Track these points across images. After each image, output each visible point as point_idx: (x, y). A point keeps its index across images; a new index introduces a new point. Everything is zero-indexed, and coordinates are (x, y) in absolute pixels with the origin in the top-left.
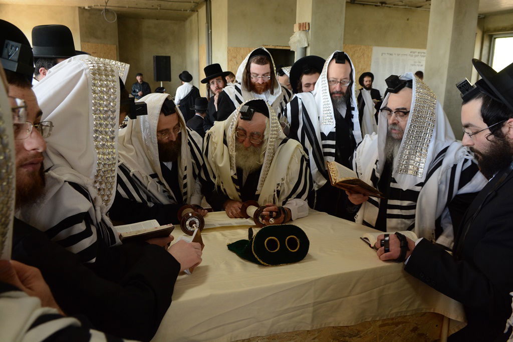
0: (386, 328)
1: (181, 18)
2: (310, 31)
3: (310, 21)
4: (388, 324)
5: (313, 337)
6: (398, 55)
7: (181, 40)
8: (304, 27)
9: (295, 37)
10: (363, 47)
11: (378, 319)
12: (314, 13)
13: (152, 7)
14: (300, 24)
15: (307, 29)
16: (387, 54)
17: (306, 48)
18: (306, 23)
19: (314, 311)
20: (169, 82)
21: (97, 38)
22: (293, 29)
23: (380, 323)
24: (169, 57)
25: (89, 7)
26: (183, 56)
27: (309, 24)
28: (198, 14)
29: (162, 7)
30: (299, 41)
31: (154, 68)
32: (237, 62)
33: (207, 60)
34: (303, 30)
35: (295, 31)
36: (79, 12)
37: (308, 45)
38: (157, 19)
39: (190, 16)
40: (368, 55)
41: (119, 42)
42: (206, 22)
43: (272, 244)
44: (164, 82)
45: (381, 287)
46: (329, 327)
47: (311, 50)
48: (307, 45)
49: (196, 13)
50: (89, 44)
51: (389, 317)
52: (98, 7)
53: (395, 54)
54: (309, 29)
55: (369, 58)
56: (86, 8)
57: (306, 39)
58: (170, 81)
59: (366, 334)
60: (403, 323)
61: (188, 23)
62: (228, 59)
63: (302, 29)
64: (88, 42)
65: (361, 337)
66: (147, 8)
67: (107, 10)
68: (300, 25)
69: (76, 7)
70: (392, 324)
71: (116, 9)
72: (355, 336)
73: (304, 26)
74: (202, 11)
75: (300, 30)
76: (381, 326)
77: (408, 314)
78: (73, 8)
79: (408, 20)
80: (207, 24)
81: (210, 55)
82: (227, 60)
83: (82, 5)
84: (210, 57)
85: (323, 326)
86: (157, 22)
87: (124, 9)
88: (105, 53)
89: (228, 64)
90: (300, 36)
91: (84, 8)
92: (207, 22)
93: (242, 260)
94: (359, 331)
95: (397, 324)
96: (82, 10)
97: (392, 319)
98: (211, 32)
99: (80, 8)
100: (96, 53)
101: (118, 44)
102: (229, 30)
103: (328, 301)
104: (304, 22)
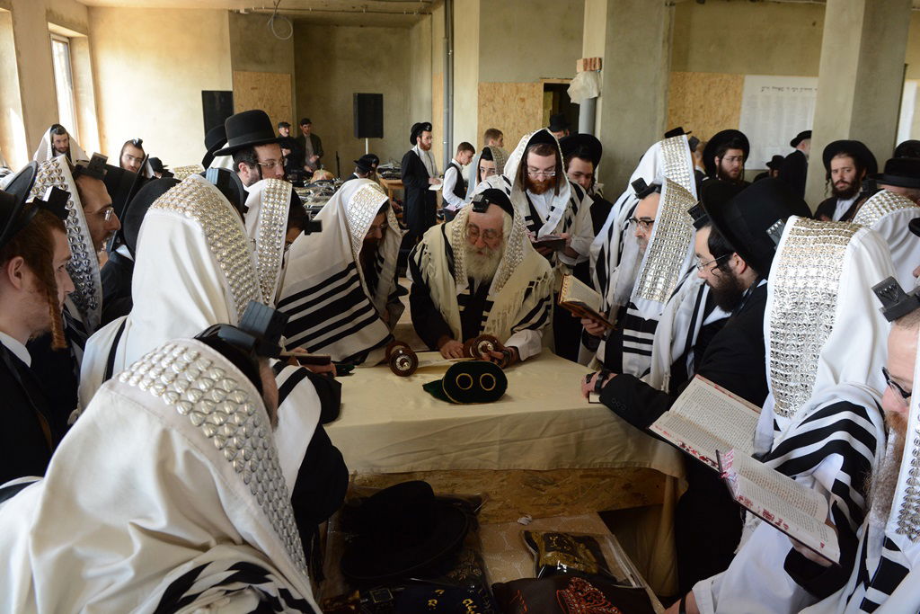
0: (589, 480)
1: (404, 26)
2: (602, 72)
3: (602, 56)
4: (591, 476)
5: (501, 479)
6: (794, 89)
7: (401, 63)
8: (592, 65)
9: (577, 80)
10: (725, 76)
11: (577, 467)
12: (610, 42)
13: (352, 10)
14: (586, 60)
15: (598, 68)
16: (773, 88)
17: (596, 99)
18: (595, 58)
19: (501, 450)
20: (379, 139)
21: (259, 62)
22: (575, 68)
23: (581, 473)
24: (381, 95)
25: (246, 10)
26: (406, 90)
27: (600, 59)
28: (431, 19)
29: (369, 10)
30: (584, 89)
31: (355, 115)
32: (494, 109)
33: (446, 101)
34: (591, 70)
35: (578, 71)
36: (230, 18)
37: (599, 94)
38: (362, 26)
39: (418, 21)
40: (736, 92)
41: (296, 67)
42: (443, 35)
43: (464, 381)
44: (371, 139)
45: (580, 432)
46: (518, 470)
47: (603, 104)
48: (596, 95)
49: (429, 17)
50: (246, 73)
51: (592, 467)
52: (260, 10)
53: (788, 88)
54: (601, 69)
55: (738, 96)
56: (242, 11)
57: (595, 85)
58: (382, 137)
59: (565, 483)
60: (610, 476)
61: (414, 34)
62: (479, 103)
63: (588, 69)
64: (245, 70)
65: (558, 486)
66: (343, 11)
67: (277, 16)
68: (586, 62)
69: (224, 10)
70: (597, 476)
71: (292, 12)
72: (551, 484)
73: (593, 63)
74: (439, 14)
75: (585, 70)
76: (582, 477)
77: (616, 467)
78: (220, 12)
79: (814, 24)
80: (446, 40)
81: (451, 93)
82: (477, 105)
83: (235, 8)
84: (450, 98)
85: (512, 468)
86: (360, 30)
87: (306, 13)
88: (271, 89)
89: (479, 112)
90: (585, 79)
91: (238, 12)
92: (447, 37)
93: (433, 399)
94: (555, 480)
95: (604, 477)
96: (234, 15)
97: (597, 470)
98: (453, 53)
99: (231, 11)
100: (256, 88)
101: (294, 74)
102: (482, 53)
103: (517, 441)
104: (593, 57)
